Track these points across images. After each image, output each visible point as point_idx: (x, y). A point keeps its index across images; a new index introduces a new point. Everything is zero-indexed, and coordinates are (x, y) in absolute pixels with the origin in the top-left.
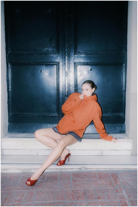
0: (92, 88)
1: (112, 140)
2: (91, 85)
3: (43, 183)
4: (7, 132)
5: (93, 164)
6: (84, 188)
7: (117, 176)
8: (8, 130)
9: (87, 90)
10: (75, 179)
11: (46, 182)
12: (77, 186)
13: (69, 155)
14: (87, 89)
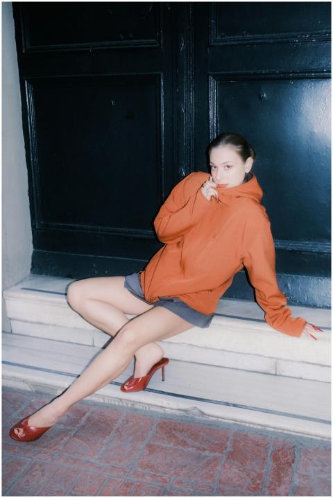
0: (245, 159)
1: (302, 331)
2: (239, 150)
3: (65, 439)
4: (29, 271)
5: (227, 404)
6: (165, 481)
7: (290, 460)
8: (30, 267)
9: (228, 167)
10: (157, 443)
11: (75, 436)
12: (147, 471)
13: (164, 361)
14: (229, 164)
